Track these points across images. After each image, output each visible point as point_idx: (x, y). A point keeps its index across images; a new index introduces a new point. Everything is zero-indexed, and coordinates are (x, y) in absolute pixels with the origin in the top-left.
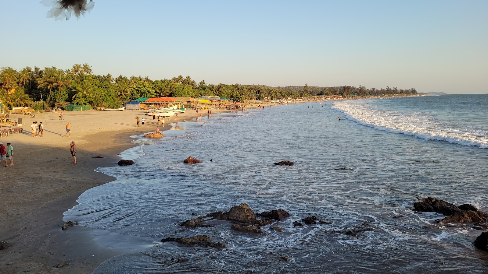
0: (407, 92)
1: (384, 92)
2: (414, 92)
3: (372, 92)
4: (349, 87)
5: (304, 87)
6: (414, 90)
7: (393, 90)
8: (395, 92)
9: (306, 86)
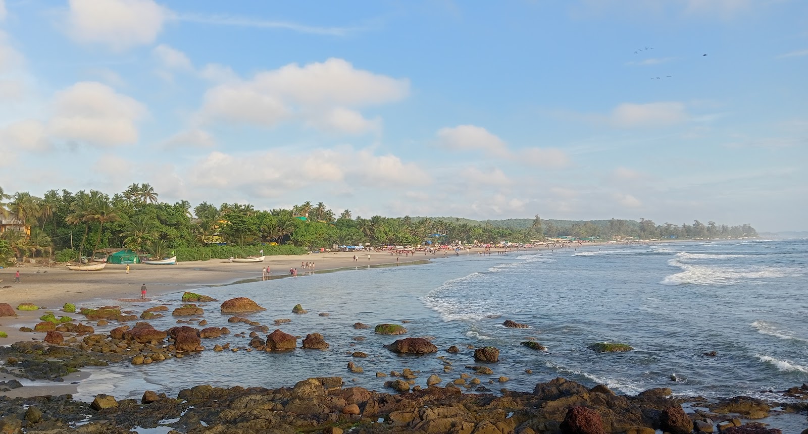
0: (736, 232)
1: (691, 231)
2: (748, 230)
3: (667, 232)
4: (620, 222)
5: (534, 221)
6: (750, 227)
7: (708, 228)
8: (711, 231)
9: (537, 220)
